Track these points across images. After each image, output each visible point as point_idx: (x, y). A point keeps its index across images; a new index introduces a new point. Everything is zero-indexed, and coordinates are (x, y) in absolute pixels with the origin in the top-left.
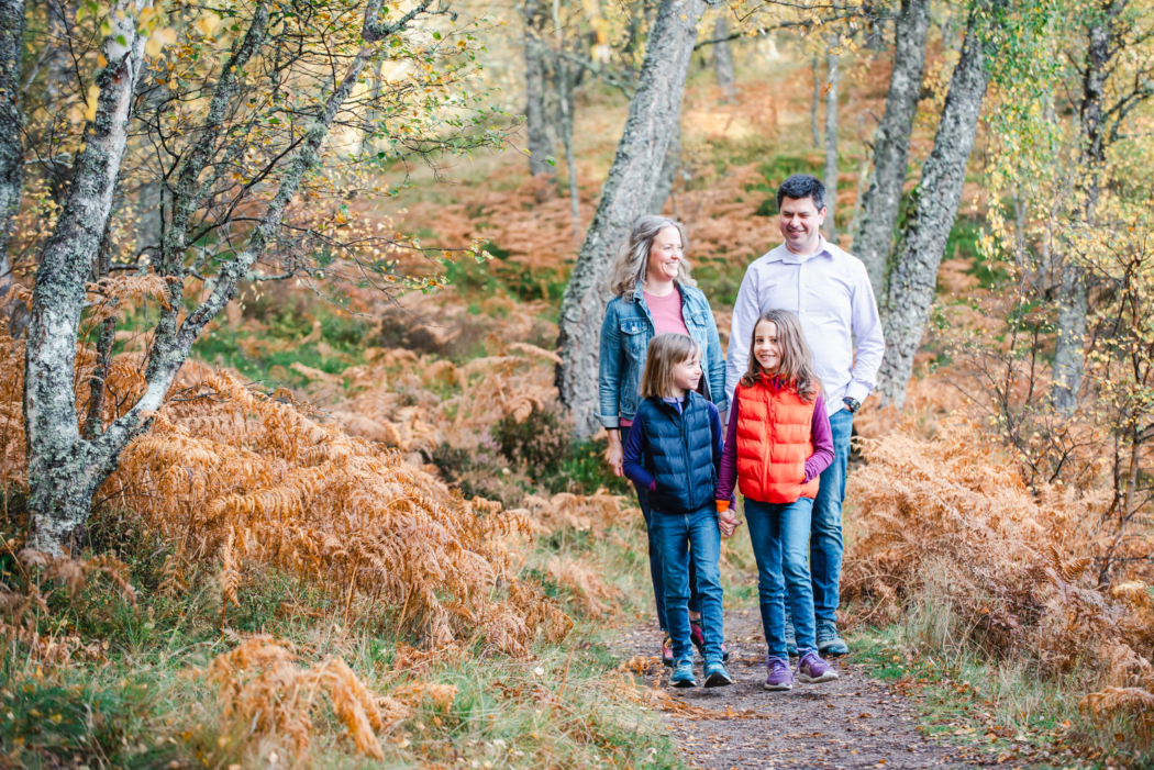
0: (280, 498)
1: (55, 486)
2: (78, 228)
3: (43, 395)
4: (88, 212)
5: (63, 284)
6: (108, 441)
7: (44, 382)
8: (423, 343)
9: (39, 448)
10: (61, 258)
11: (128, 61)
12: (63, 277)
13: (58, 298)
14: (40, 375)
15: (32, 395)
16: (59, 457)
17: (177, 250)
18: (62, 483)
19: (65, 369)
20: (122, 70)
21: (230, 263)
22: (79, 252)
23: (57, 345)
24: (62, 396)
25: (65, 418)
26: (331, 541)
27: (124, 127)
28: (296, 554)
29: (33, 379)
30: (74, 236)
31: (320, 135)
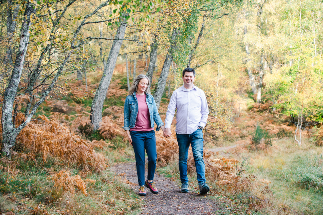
0: (55, 141)
1: (8, 138)
2: (13, 85)
3: (6, 119)
4: (15, 82)
5: (10, 96)
6: (19, 129)
7: (6, 116)
8: (61, 111)
9: (5, 130)
10: (10, 91)
11: (24, 51)
12: (10, 95)
13: (9, 99)
14: (5, 115)
15: (3, 119)
16: (9, 132)
17: (31, 90)
18: (10, 137)
19: (10, 114)
20: (23, 53)
21: (44, 93)
22: (13, 90)
23: (9, 109)
24: (10, 119)
25: (10, 124)
26: (66, 150)
27: (23, 65)
28: (58, 152)
29: (4, 116)
30: (12, 87)
31: (62, 67)
